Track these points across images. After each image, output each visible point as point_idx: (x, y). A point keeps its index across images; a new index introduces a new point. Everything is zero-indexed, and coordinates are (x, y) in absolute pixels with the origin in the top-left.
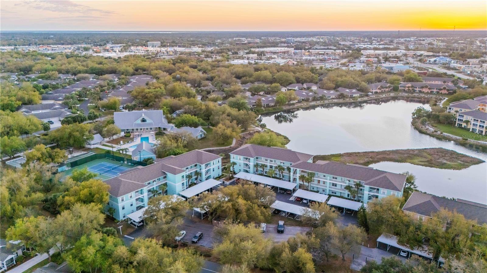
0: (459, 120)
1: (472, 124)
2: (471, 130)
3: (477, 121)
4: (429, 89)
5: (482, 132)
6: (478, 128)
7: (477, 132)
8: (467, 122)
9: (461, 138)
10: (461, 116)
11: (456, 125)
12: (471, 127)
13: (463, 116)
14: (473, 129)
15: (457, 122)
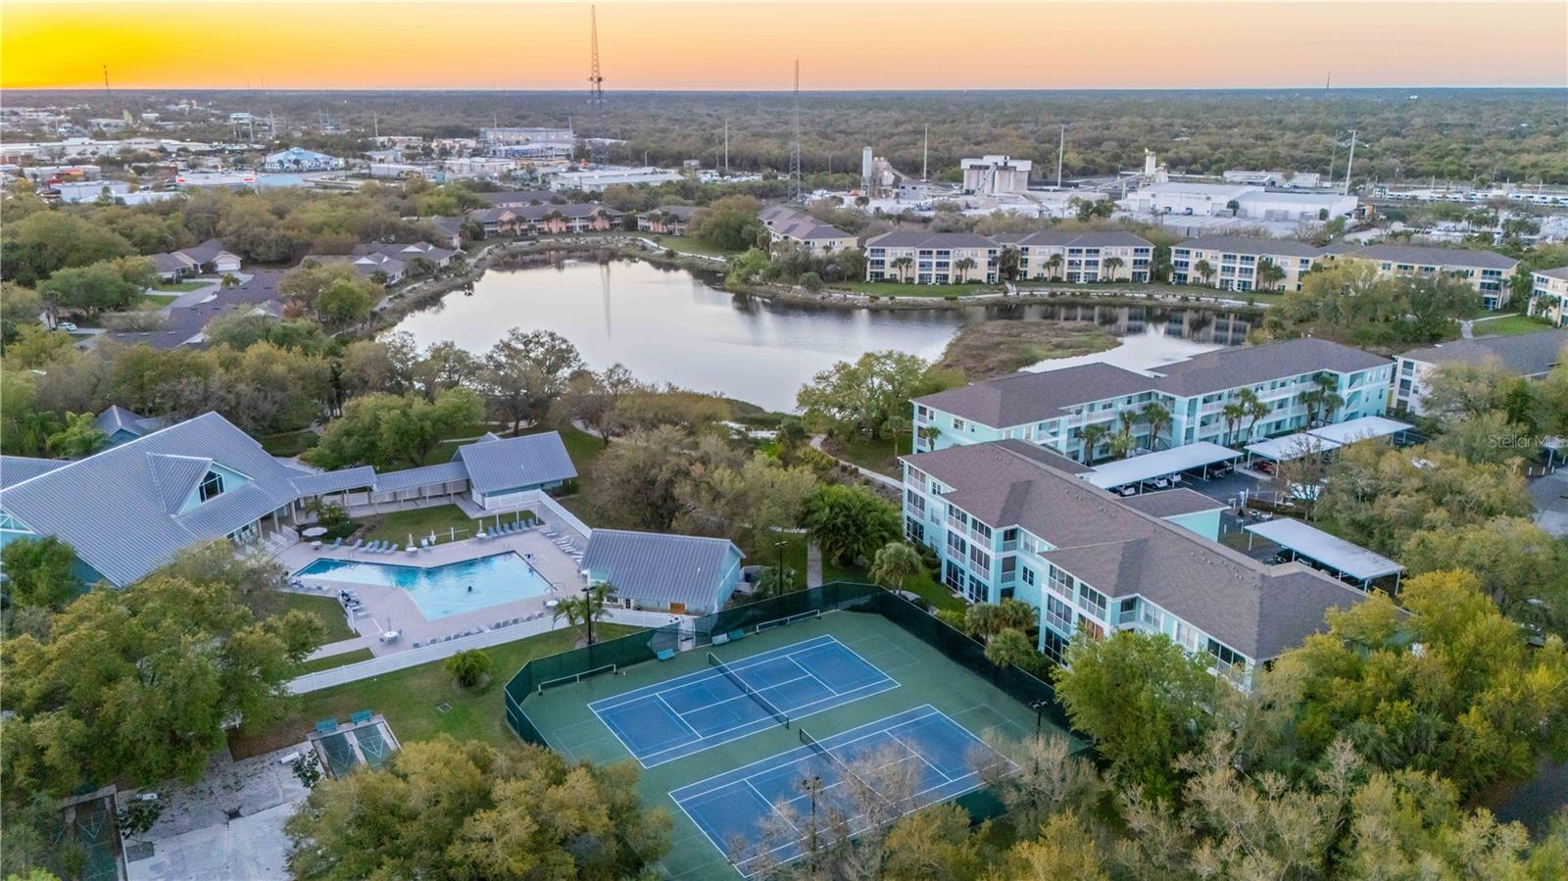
0: (873, 262)
1: (917, 265)
2: (917, 281)
3: (930, 253)
4: (566, 220)
5: (946, 277)
6: (934, 272)
7: (933, 281)
8: (899, 263)
9: (942, 299)
10: (878, 251)
11: (868, 278)
12: (916, 273)
13: (883, 251)
14: (921, 276)
15: (869, 270)
